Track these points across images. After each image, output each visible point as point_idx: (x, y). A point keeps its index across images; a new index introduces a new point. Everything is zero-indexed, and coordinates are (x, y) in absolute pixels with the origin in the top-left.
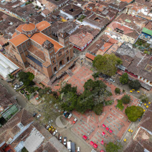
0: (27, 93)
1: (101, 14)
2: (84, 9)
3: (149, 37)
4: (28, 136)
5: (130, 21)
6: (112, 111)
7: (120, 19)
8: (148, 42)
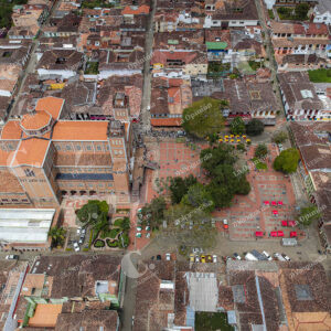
0: (108, 241)
1: (123, 48)
2: (82, 51)
3: (221, 53)
4: (188, 292)
5: (176, 42)
6: (258, 179)
7: (161, 44)
8: (224, 62)
